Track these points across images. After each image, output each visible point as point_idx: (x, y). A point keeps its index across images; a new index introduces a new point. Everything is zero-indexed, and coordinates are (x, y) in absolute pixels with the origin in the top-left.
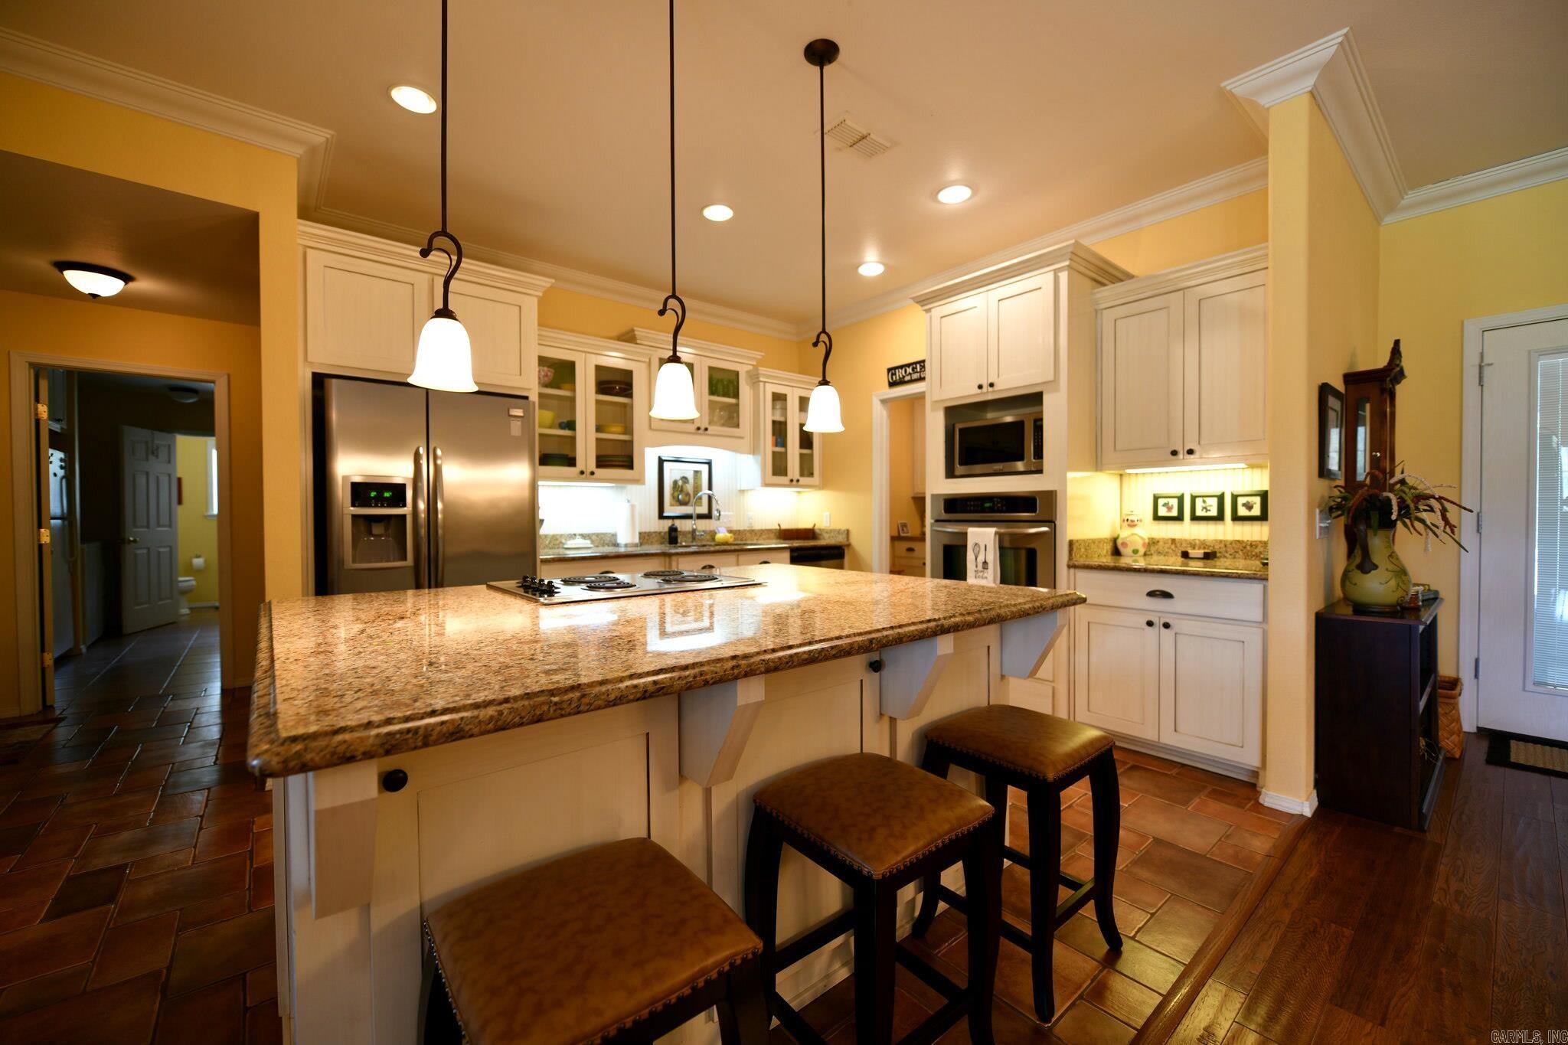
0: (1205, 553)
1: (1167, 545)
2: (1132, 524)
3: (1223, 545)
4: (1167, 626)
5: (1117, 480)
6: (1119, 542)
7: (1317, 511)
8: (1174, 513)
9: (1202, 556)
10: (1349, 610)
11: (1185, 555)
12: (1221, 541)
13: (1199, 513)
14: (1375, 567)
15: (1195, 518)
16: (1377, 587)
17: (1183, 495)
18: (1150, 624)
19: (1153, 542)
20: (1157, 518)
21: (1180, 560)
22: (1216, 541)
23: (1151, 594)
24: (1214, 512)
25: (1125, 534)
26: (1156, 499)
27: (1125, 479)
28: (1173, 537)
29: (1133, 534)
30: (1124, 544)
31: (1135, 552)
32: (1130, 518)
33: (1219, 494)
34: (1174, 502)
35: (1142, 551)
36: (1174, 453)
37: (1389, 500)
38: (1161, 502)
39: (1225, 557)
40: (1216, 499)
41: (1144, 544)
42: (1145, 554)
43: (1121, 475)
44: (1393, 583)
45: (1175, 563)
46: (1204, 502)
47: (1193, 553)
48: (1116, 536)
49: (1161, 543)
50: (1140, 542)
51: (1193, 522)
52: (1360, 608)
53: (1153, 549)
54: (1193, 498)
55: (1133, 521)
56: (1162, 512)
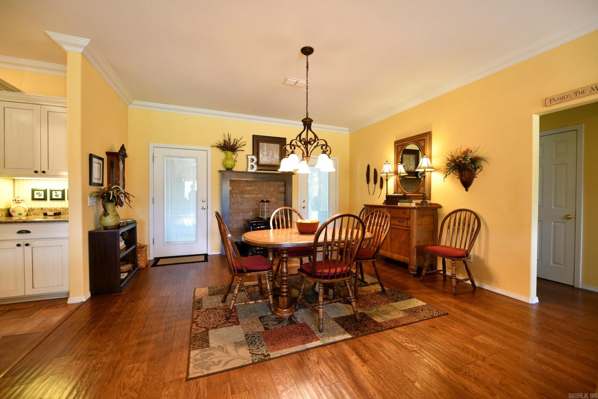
0: (54, 213)
1: (39, 211)
2: (18, 202)
3: (64, 210)
4: (27, 245)
5: (12, 181)
6: (11, 210)
7: (89, 197)
8: (42, 197)
9: (53, 214)
10: (103, 229)
11: (45, 214)
12: (63, 208)
13: (54, 197)
14: (109, 214)
15: (52, 199)
16: (110, 221)
17: (46, 190)
18: (18, 245)
19: (31, 210)
20: (33, 199)
21: (43, 216)
22: (61, 208)
23: (20, 232)
24: (60, 197)
25: (13, 206)
26: (33, 191)
27: (16, 182)
28: (42, 207)
29: (18, 206)
30: (14, 211)
31: (20, 214)
32: (17, 199)
33: (62, 189)
34: (42, 193)
35: (25, 214)
36: (36, 172)
37: (111, 193)
38: (35, 192)
39: (65, 214)
40: (61, 192)
41: (25, 211)
42: (27, 215)
43: (14, 180)
44: (114, 219)
45: (41, 218)
46: (56, 193)
47: (49, 213)
48: (9, 207)
49: (36, 210)
50: (23, 210)
51: (51, 201)
52: (105, 228)
53: (31, 213)
54: (51, 191)
55: (18, 201)
56: (36, 196)
